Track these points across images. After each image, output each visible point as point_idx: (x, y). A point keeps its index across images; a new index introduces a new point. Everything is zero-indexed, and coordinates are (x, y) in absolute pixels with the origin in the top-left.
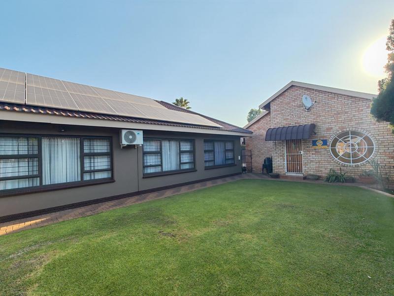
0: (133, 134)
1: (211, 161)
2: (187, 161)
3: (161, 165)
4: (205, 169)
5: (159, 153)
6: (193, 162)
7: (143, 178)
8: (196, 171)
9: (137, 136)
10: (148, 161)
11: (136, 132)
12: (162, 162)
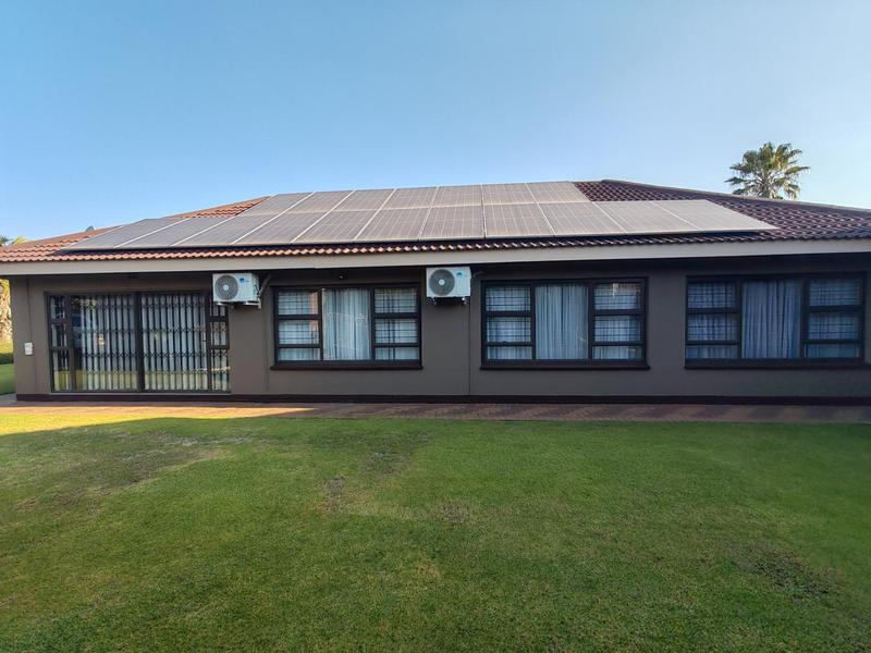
0: (449, 276)
1: (727, 343)
2: (622, 339)
3: (533, 344)
4: (686, 368)
5: (528, 315)
6: (642, 343)
7: (482, 369)
8: (649, 368)
9: (457, 279)
10: (503, 332)
11: (453, 271)
12: (533, 335)
